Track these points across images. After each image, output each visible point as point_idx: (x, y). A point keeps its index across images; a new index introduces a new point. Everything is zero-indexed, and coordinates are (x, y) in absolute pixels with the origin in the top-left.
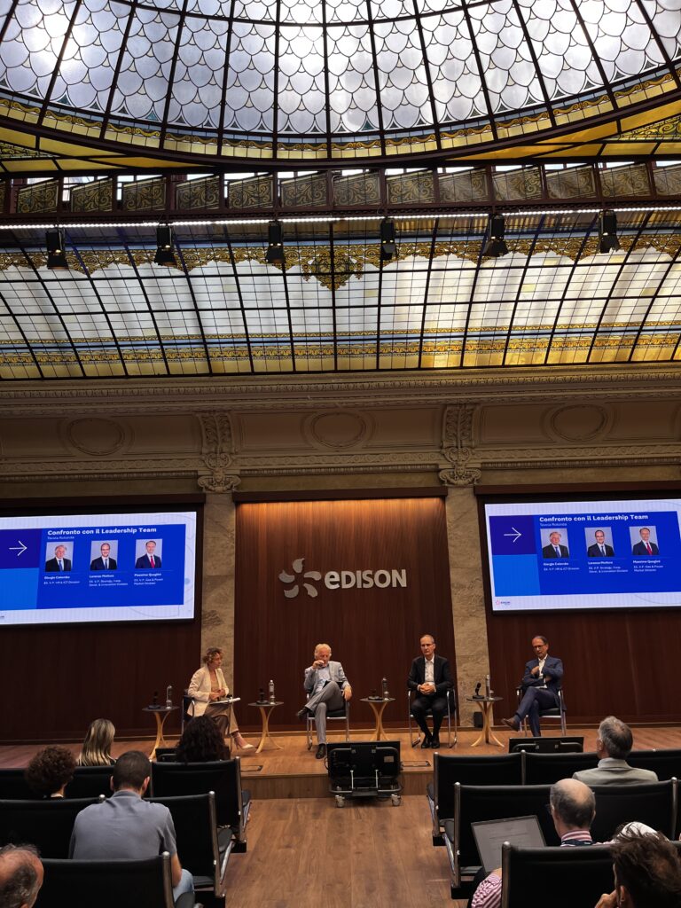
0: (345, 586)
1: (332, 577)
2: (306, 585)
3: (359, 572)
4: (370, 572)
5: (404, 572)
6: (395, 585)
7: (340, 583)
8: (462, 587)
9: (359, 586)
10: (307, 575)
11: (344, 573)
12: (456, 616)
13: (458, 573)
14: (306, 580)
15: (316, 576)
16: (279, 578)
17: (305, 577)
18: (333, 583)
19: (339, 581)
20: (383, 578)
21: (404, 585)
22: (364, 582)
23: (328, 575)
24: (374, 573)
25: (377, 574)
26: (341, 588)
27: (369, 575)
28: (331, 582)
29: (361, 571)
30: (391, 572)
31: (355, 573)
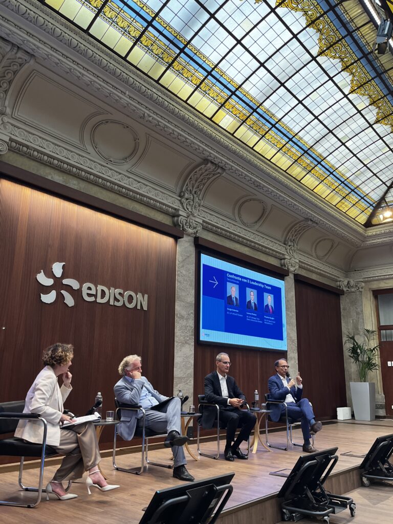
0: (99, 300)
1: (89, 288)
2: (63, 292)
3: (112, 289)
4: (121, 291)
5: (146, 296)
6: (139, 307)
7: (95, 296)
8: (182, 317)
9: (112, 303)
10: (65, 281)
11: (100, 288)
12: (177, 342)
13: (180, 305)
14: (65, 286)
15: (75, 284)
16: (36, 278)
17: (64, 283)
18: (89, 295)
19: (95, 294)
20: (130, 298)
21: (145, 308)
22: (116, 299)
23: (86, 285)
24: (124, 292)
25: (127, 294)
26: (95, 301)
27: (120, 294)
28: (87, 294)
29: (114, 289)
30: (137, 294)
31: (109, 289)
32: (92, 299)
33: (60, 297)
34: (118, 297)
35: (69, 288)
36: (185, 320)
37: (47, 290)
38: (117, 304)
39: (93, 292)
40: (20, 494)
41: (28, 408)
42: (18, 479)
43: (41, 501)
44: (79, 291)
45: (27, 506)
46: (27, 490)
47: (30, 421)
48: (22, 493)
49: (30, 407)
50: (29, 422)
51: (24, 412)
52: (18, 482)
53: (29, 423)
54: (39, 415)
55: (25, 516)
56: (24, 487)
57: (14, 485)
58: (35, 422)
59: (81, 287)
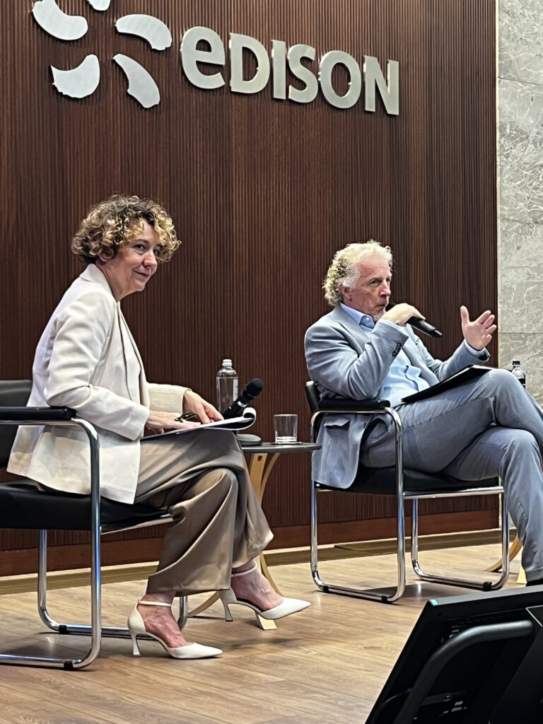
0: (238, 85)
1: (204, 45)
2: (120, 59)
3: (278, 45)
5: (393, 66)
6: (370, 106)
7: (225, 70)
8: (520, 136)
9: (279, 93)
10: (125, 24)
11: (239, 41)
12: (504, 219)
13: (514, 95)
14: (123, 39)
15: (156, 33)
16: (32, 14)
17: (120, 30)
18: (205, 68)
19: (223, 63)
20: (341, 75)
21: (393, 108)
22: (292, 79)
23: (193, 35)
24: (318, 55)
25: (328, 61)
26: (226, 88)
27: (305, 61)
28: (198, 63)
29: (284, 43)
30: (361, 62)
31: (269, 47)
32: (216, 81)
33: (113, 77)
34: (299, 71)
35: (137, 46)
36: (531, 146)
37: (70, 53)
38: (295, 94)
39: (217, 57)
40: (47, 642)
41: (41, 391)
42: (36, 607)
43: (99, 657)
44: (172, 54)
45: (62, 665)
46: (63, 630)
47: (47, 429)
48: (51, 640)
49: (45, 391)
50: (45, 431)
51: (30, 404)
52: (38, 615)
53: (47, 434)
54: (73, 413)
55: (57, 688)
56: (54, 624)
57: (30, 620)
58: (62, 432)
59: (177, 43)
